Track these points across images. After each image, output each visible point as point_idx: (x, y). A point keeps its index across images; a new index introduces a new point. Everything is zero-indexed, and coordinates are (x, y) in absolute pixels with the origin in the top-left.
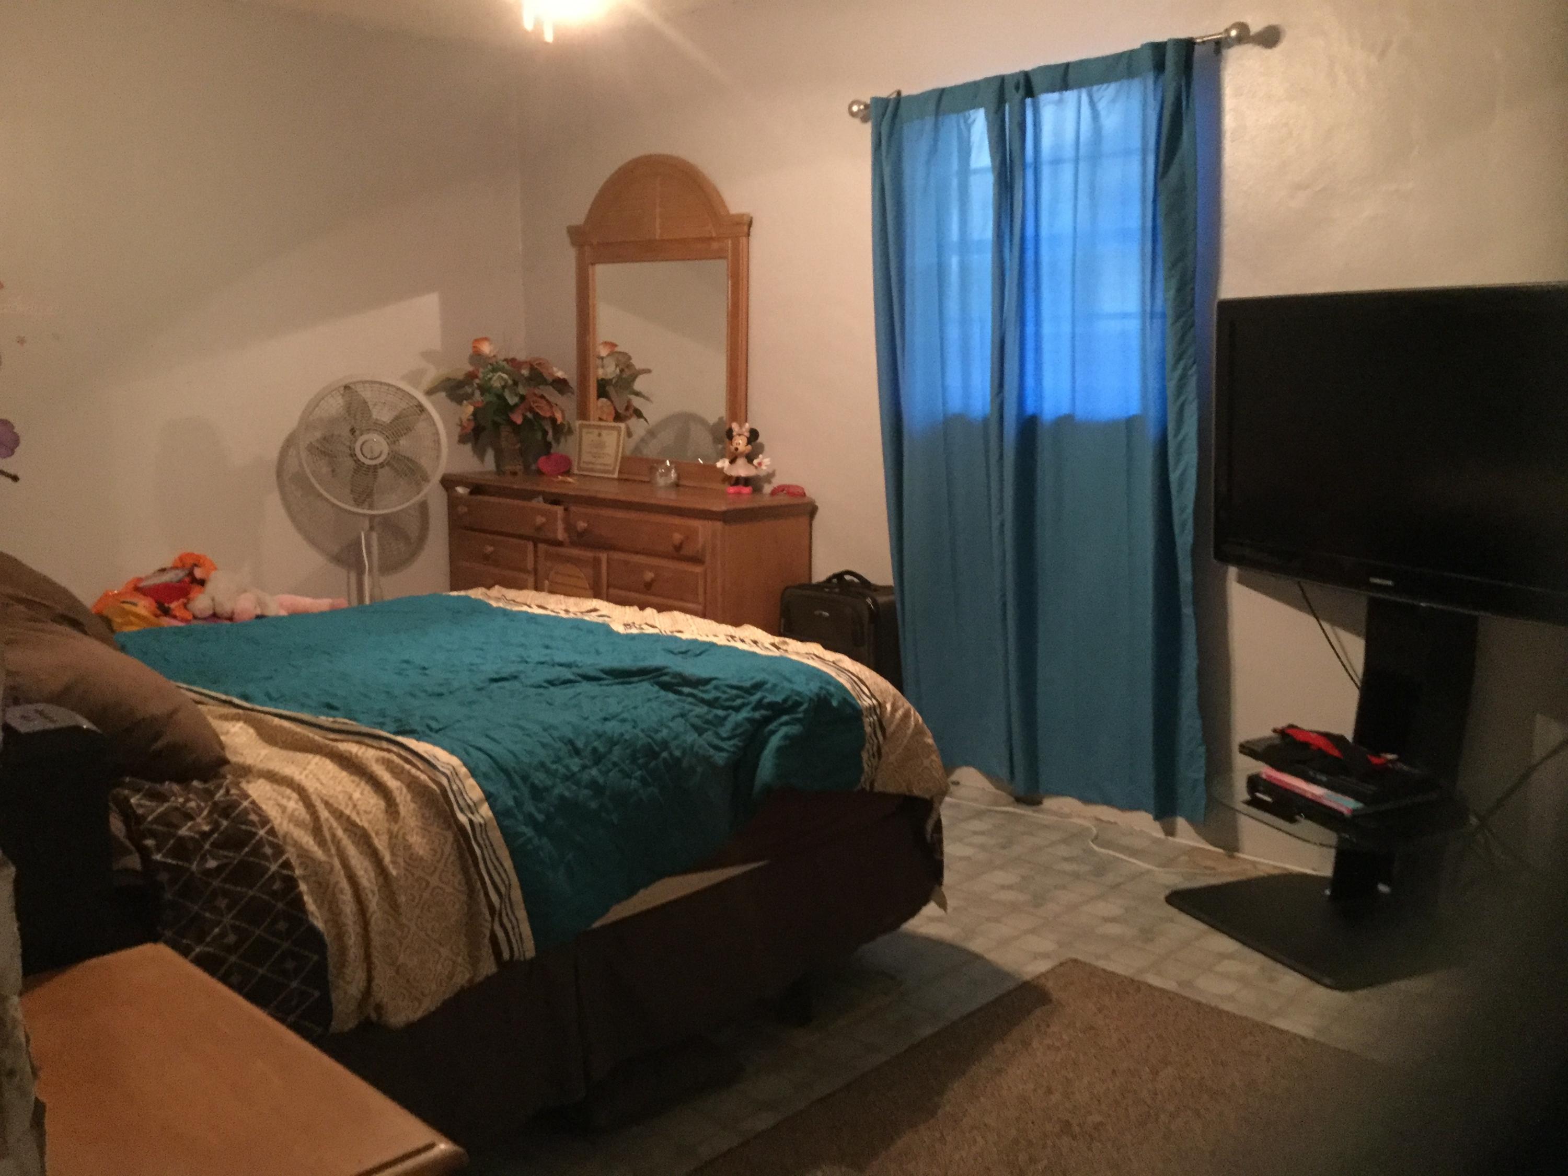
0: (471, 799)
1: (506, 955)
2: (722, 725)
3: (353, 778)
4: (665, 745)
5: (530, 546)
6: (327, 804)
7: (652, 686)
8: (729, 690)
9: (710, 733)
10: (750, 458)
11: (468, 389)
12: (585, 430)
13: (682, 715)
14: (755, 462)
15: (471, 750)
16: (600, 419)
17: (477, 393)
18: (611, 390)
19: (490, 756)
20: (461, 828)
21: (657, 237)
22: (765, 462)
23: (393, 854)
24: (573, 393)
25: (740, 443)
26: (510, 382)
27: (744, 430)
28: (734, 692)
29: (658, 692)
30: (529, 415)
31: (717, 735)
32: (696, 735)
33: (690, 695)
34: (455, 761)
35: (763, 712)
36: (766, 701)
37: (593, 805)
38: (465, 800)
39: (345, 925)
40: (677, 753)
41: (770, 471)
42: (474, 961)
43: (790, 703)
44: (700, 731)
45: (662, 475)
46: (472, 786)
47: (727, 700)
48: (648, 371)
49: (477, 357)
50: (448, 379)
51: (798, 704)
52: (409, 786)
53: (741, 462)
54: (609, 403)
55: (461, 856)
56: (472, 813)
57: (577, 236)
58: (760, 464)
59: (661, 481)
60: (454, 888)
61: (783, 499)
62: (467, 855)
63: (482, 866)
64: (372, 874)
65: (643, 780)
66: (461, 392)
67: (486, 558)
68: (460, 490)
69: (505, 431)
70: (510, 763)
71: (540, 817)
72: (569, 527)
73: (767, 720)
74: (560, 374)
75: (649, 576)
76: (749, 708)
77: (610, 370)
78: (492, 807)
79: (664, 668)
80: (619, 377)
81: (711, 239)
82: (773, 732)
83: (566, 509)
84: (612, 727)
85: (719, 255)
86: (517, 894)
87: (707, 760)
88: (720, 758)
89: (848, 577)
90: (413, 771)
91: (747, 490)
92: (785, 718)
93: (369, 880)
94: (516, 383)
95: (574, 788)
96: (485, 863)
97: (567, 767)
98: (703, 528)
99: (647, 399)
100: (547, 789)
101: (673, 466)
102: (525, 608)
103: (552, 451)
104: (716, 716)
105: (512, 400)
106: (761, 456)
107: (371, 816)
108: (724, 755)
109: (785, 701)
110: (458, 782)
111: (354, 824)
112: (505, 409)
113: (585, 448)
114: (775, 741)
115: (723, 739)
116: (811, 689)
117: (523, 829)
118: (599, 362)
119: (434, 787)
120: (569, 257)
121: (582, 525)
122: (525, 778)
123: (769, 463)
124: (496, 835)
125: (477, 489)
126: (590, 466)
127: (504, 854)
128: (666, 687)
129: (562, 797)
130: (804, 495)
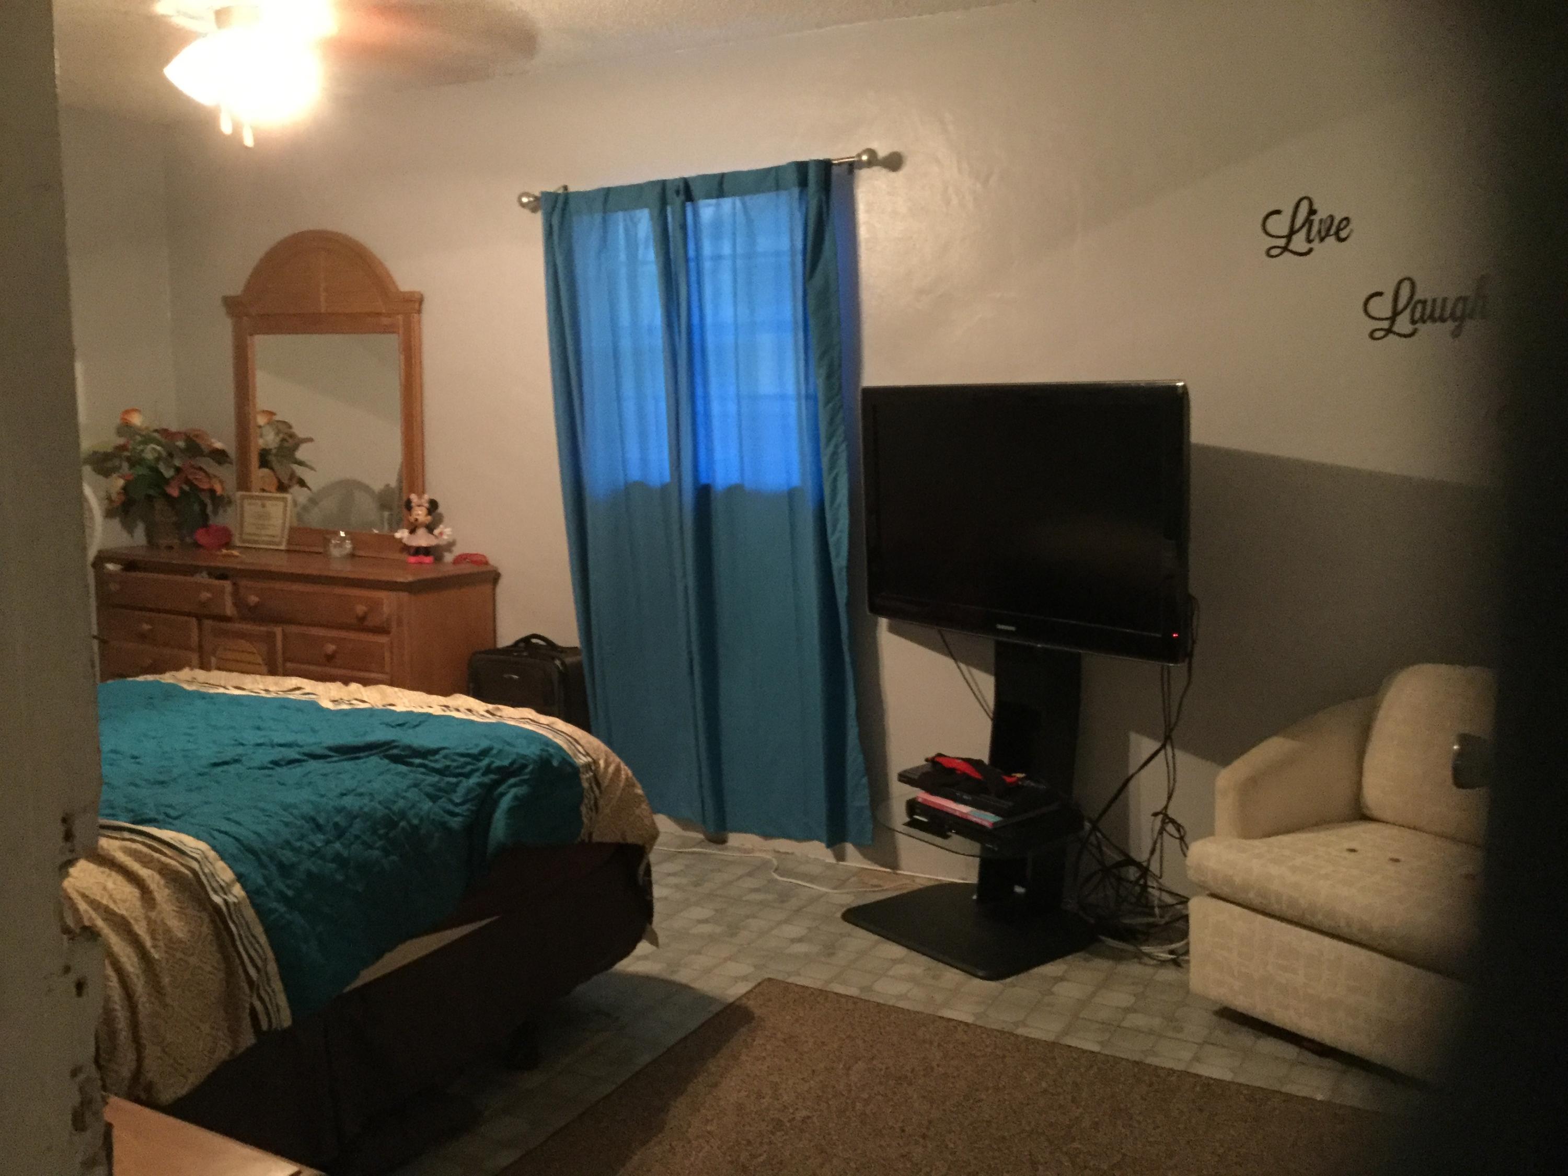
0: (223, 881)
1: (265, 1026)
2: (455, 792)
3: (102, 869)
4: (403, 815)
5: (194, 621)
6: (84, 896)
7: (381, 759)
8: (456, 757)
9: (443, 800)
10: (430, 528)
11: (116, 462)
12: (246, 502)
13: (416, 785)
14: (436, 532)
15: (216, 834)
16: (263, 490)
17: (125, 465)
18: (272, 458)
19: (234, 838)
20: (216, 907)
21: (323, 311)
22: (446, 532)
23: (154, 938)
24: (231, 463)
25: (420, 514)
26: (164, 454)
27: (423, 501)
28: (463, 760)
29: (388, 764)
30: (186, 488)
31: (451, 801)
32: (431, 804)
33: (421, 765)
34: (203, 846)
35: (493, 776)
36: (495, 765)
37: (339, 877)
38: (218, 882)
39: (114, 1010)
40: (416, 822)
41: (451, 540)
42: (234, 1032)
43: (515, 766)
44: (434, 798)
45: (336, 546)
46: (223, 868)
47: (457, 767)
48: (310, 440)
49: (125, 428)
50: (95, 453)
51: (524, 766)
52: (160, 872)
53: (421, 532)
54: (272, 474)
55: (218, 936)
56: (226, 894)
57: (233, 305)
58: (441, 534)
59: (335, 552)
60: (213, 966)
61: (466, 568)
62: (224, 933)
63: (238, 943)
64: (136, 959)
65: (384, 849)
66: (109, 465)
67: (143, 637)
68: (110, 567)
69: (159, 505)
70: (257, 845)
71: (290, 893)
72: (239, 602)
73: (497, 784)
74: (218, 445)
75: (331, 648)
76: (478, 774)
77: (269, 439)
78: (244, 887)
79: (394, 741)
80: (280, 448)
81: (379, 314)
82: (502, 795)
83: (234, 584)
84: (348, 801)
85: (388, 329)
86: (272, 967)
87: (444, 825)
88: (455, 823)
89: (534, 641)
90: (163, 859)
91: (428, 559)
92: (512, 781)
93: (133, 966)
94: (171, 455)
95: (319, 862)
96: (241, 939)
97: (312, 844)
98: (389, 602)
99: (312, 469)
100: (293, 866)
101: (348, 536)
102: (221, 690)
103: (211, 522)
104: (448, 783)
105: (168, 473)
106: (441, 526)
107: (128, 904)
108: (459, 819)
109: (512, 764)
110: (208, 864)
111: (114, 914)
112: (159, 481)
113: (248, 519)
114: (505, 803)
115: (457, 805)
116: (533, 751)
117: (274, 905)
118: (258, 430)
119: (186, 872)
120: (224, 328)
121: (253, 599)
122: (271, 857)
123: (450, 533)
124: (250, 913)
125: (130, 565)
126: (256, 538)
127: (258, 930)
128: (396, 759)
129: (309, 874)
130: (487, 563)
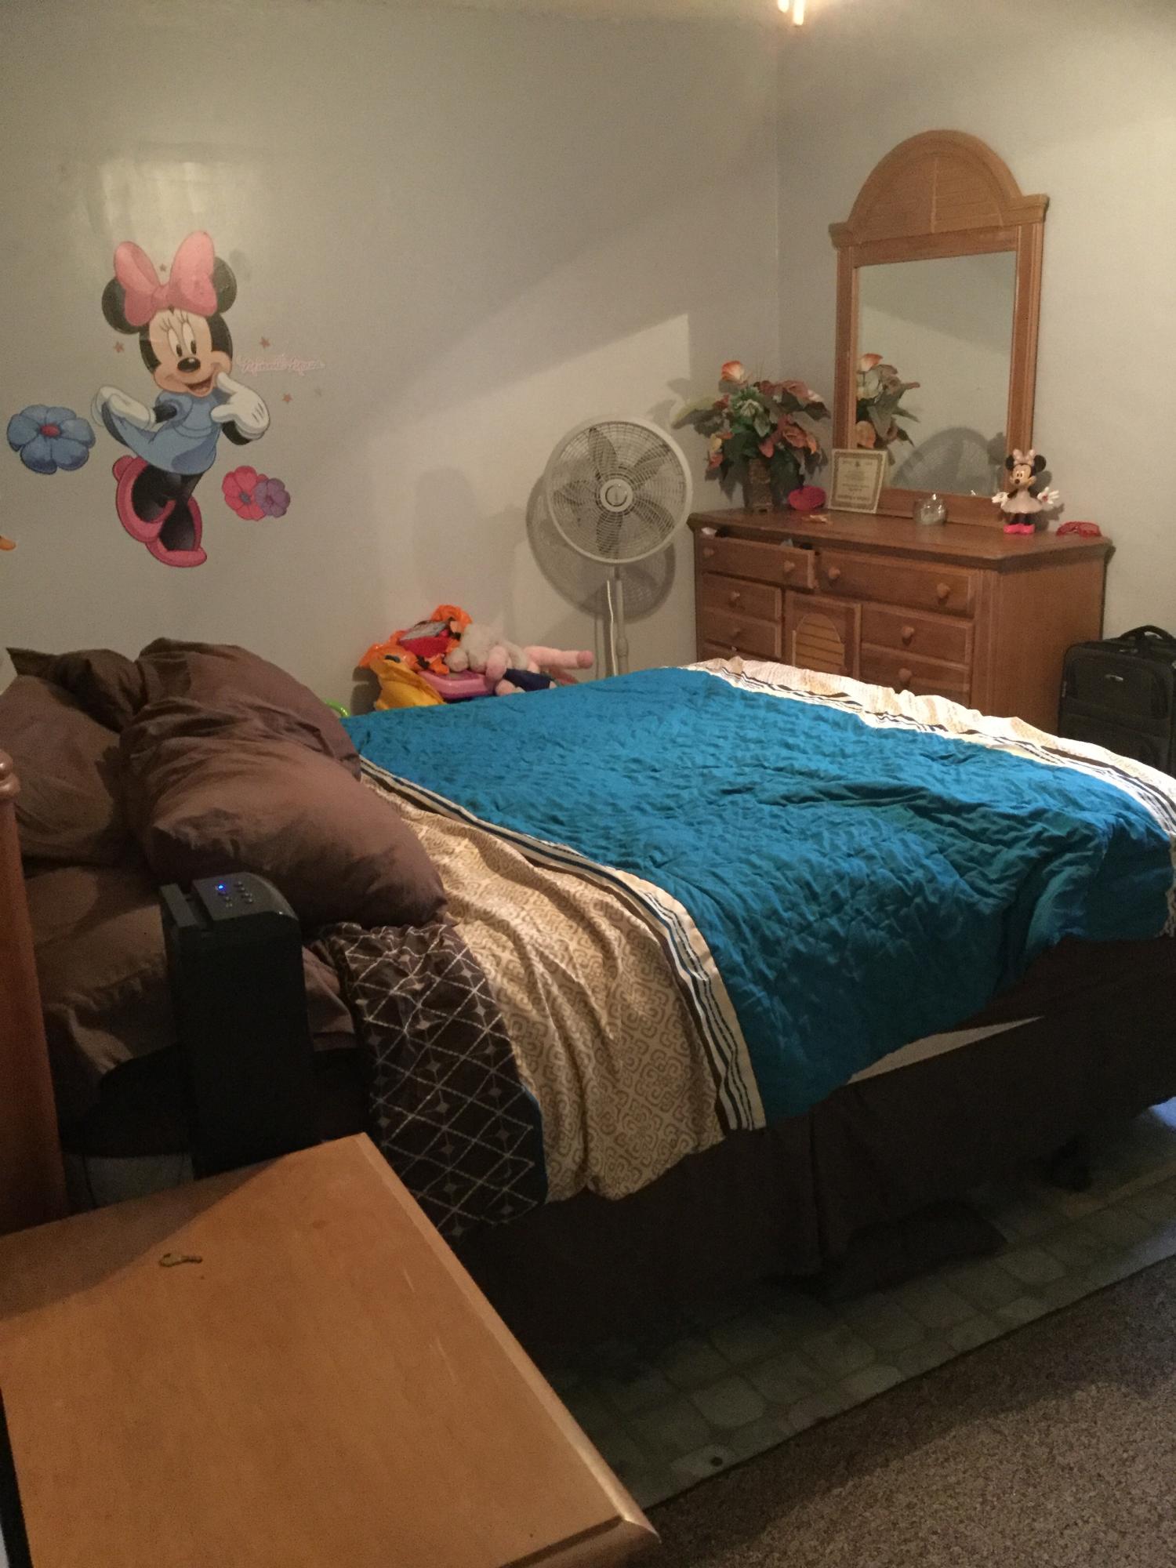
0: (695, 953)
1: (733, 1125)
2: (990, 864)
3: (571, 922)
4: (919, 888)
5: (778, 592)
6: (543, 957)
7: (905, 809)
8: (995, 819)
9: (973, 873)
10: (1033, 491)
11: (717, 420)
12: (841, 459)
13: (941, 851)
14: (1040, 496)
15: (695, 892)
16: (860, 446)
17: (727, 422)
18: (873, 412)
19: (717, 901)
20: (683, 987)
21: (933, 231)
22: (1051, 495)
23: (610, 1014)
24: (829, 417)
25: (1023, 474)
26: (761, 410)
27: (1027, 458)
28: (1005, 823)
29: (912, 818)
30: (781, 447)
31: (984, 876)
32: (957, 877)
33: (951, 824)
34: (679, 908)
35: (1042, 848)
36: (1046, 834)
37: (832, 960)
38: (689, 955)
39: (559, 1093)
40: (933, 899)
41: (1058, 505)
42: (699, 1131)
43: (1076, 838)
44: (961, 870)
45: (927, 511)
46: (696, 938)
47: (997, 832)
48: (916, 385)
49: (727, 382)
50: (696, 411)
51: (1087, 839)
52: (628, 936)
53: (1023, 496)
54: (869, 425)
55: (684, 1017)
56: (696, 970)
57: (841, 235)
58: (1045, 498)
59: (926, 519)
60: (675, 1050)
61: (1071, 541)
62: (690, 1017)
63: (705, 1028)
64: (588, 1037)
65: (890, 929)
66: (709, 424)
67: (732, 604)
68: (707, 531)
69: (754, 465)
70: (740, 912)
71: (771, 975)
72: (820, 574)
73: (1047, 858)
74: (816, 398)
75: (908, 630)
76: (1023, 843)
77: (871, 388)
78: (717, 964)
79: (922, 789)
80: (883, 396)
81: (997, 228)
82: (1053, 874)
83: (817, 554)
85: (1005, 247)
86: (745, 1060)
87: (971, 906)
88: (986, 906)
89: (1148, 634)
90: (633, 918)
91: (1028, 529)
92: (1068, 856)
93: (584, 1043)
94: (767, 411)
95: (811, 940)
96: (710, 1028)
97: (802, 915)
98: (973, 579)
99: (915, 419)
100: (778, 942)
101: (941, 501)
102: (766, 690)
103: (805, 483)
104: (982, 852)
105: (762, 431)
106: (1047, 489)
107: (587, 971)
108: (990, 901)
109: (1071, 834)
110: (681, 932)
111: (569, 979)
112: (755, 441)
113: (841, 480)
114: (1056, 885)
115: (991, 882)
116: (1100, 819)
117: (752, 987)
118: (860, 378)
119: (655, 939)
120: (830, 258)
121: (834, 572)
122: (755, 929)
123: (1057, 497)
124: (722, 995)
125: (724, 531)
126: (848, 500)
127: (730, 1016)
128: (922, 812)
129: (796, 952)
130: (1098, 534)
